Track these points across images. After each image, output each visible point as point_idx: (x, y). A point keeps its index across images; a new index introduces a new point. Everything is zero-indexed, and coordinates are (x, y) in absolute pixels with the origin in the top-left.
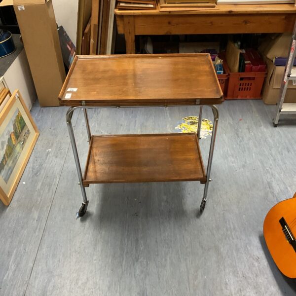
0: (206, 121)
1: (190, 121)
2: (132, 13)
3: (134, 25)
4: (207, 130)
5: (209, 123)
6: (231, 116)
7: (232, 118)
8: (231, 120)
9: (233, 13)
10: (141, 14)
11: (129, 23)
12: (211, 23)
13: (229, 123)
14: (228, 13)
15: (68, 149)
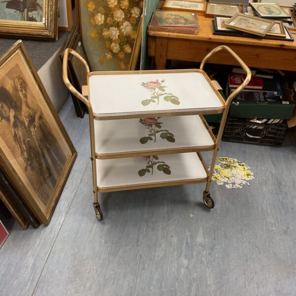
0: (243, 165)
1: (224, 163)
2: (165, 35)
3: (167, 48)
4: (244, 178)
5: (246, 169)
6: (273, 162)
7: (274, 165)
8: (274, 168)
9: (285, 48)
10: (176, 37)
11: (162, 45)
12: (257, 55)
13: (271, 172)
14: (279, 47)
15: (81, 180)
